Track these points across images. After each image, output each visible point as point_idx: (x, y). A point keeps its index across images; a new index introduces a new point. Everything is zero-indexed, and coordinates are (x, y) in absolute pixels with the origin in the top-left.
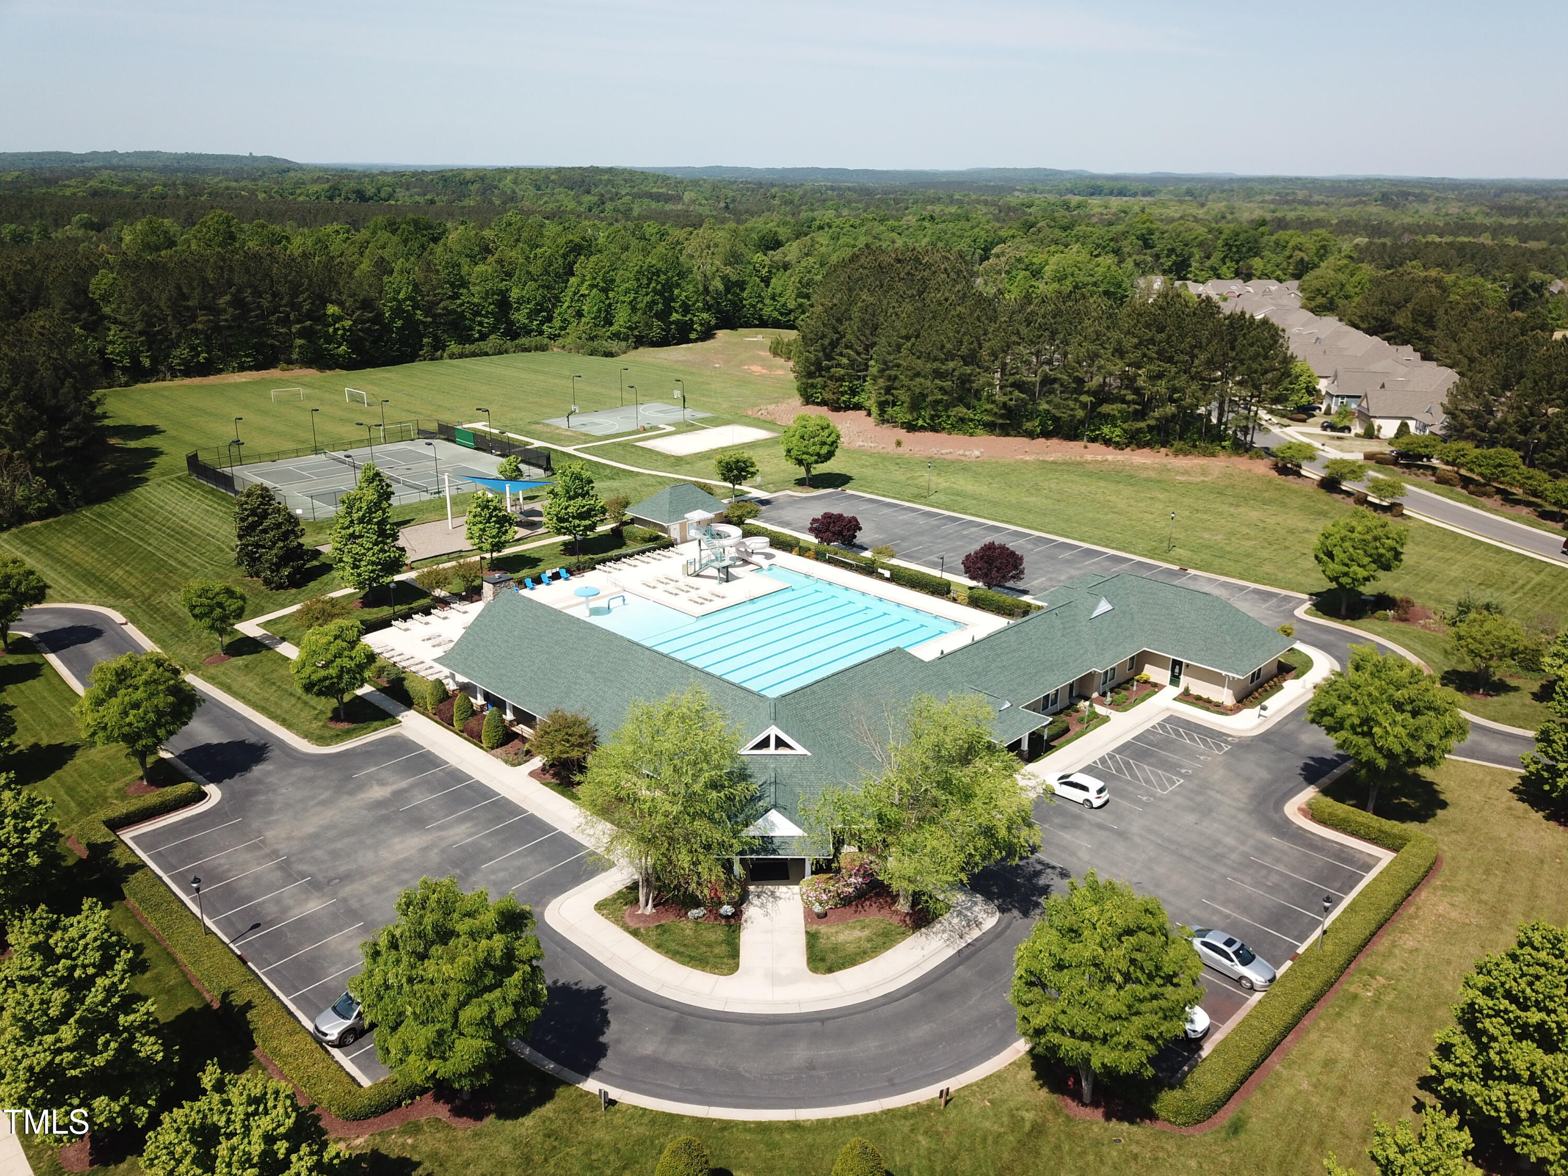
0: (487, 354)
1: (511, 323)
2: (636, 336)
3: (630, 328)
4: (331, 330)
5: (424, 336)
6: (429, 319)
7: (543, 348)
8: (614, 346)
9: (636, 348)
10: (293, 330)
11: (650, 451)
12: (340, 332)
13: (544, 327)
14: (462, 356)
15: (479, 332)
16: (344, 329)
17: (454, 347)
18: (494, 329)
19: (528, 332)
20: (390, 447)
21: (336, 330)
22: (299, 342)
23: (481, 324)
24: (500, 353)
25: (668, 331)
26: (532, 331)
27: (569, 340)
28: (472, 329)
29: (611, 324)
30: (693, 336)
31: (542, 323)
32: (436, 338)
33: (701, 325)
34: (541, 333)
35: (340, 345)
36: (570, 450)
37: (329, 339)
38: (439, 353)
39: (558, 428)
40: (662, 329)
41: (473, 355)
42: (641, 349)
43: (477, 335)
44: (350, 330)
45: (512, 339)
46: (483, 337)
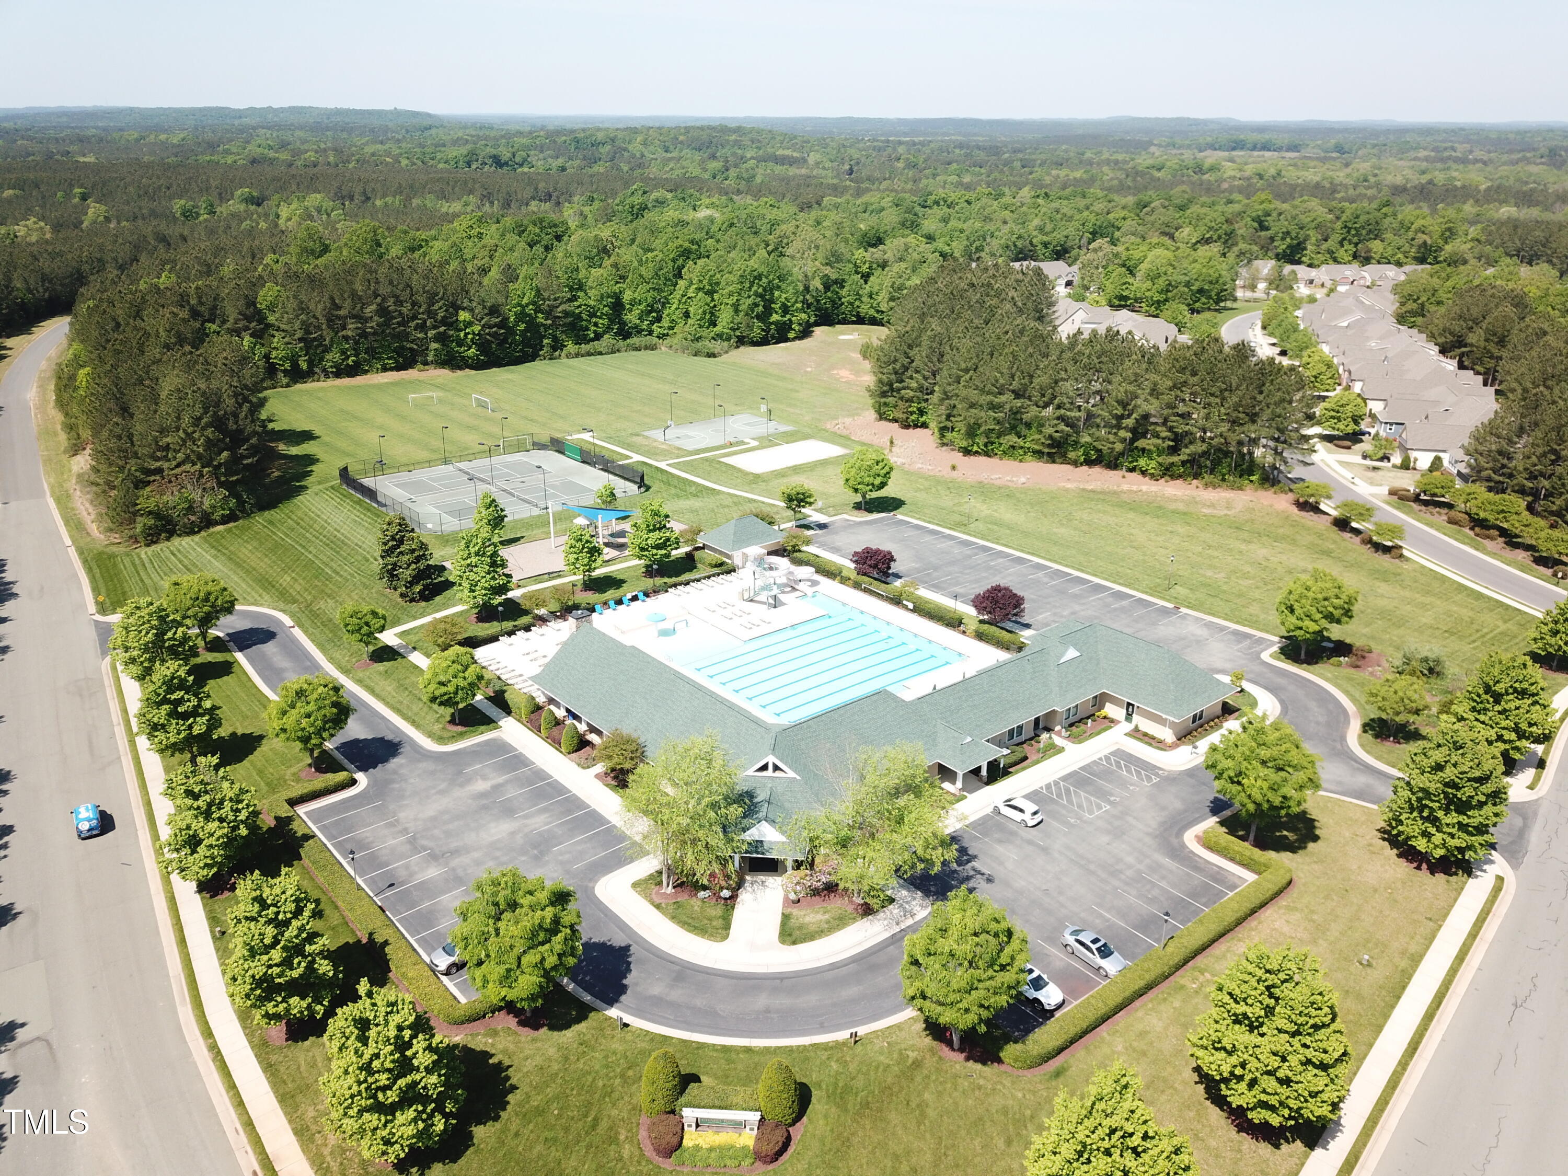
0: (600, 353)
1: (623, 324)
2: (738, 337)
3: (732, 329)
4: (462, 334)
5: (544, 337)
6: (549, 322)
7: (652, 348)
8: (717, 346)
9: (738, 347)
10: (429, 335)
11: (733, 467)
12: (470, 336)
13: (654, 327)
14: (577, 355)
15: (595, 332)
16: (474, 333)
17: (571, 347)
18: (608, 329)
19: (640, 332)
20: (509, 458)
21: (466, 334)
22: (434, 345)
23: (596, 325)
24: (613, 352)
25: (767, 331)
26: (643, 330)
27: (676, 341)
28: (587, 329)
29: (715, 325)
30: (791, 335)
31: (652, 323)
32: (555, 339)
33: (800, 324)
34: (651, 333)
35: (470, 348)
36: (663, 465)
37: (460, 343)
38: (557, 353)
39: (655, 441)
40: (763, 330)
41: (589, 354)
42: (742, 349)
43: (592, 335)
44: (479, 334)
45: (625, 339)
46: (598, 337)
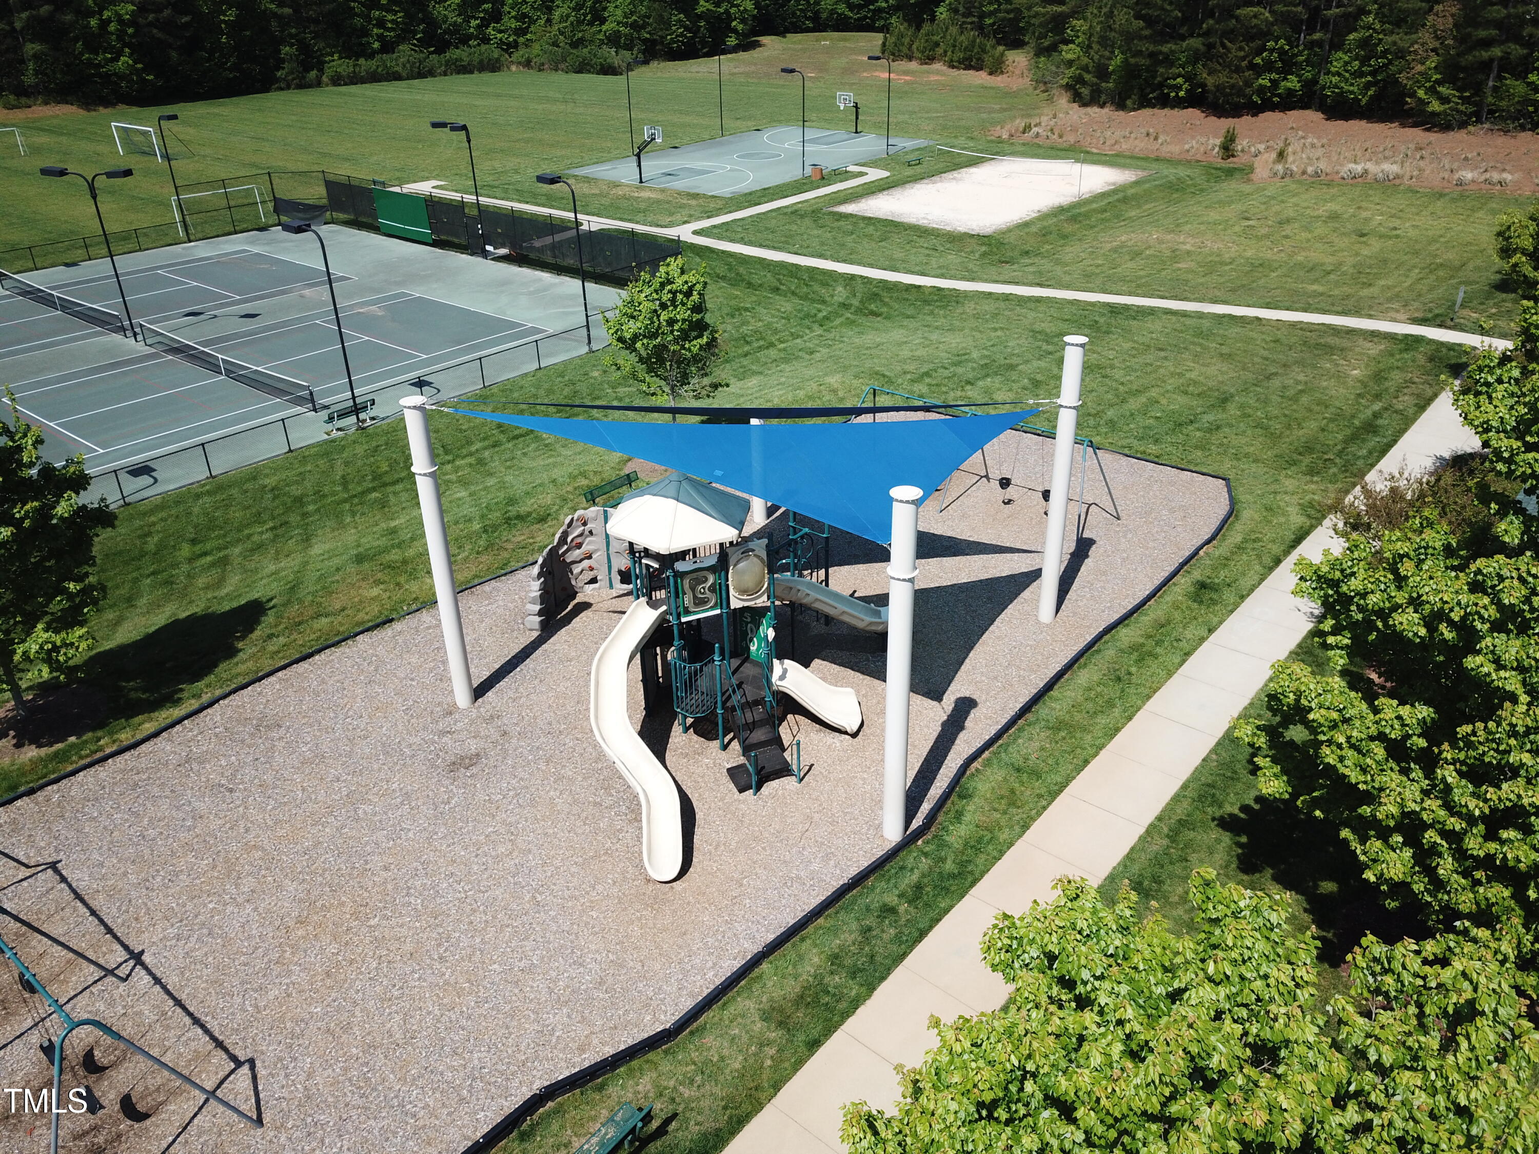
0: (397, 77)
1: (432, 23)
2: (645, 41)
3: (634, 26)
4: (93, 22)
5: (282, 41)
6: (287, 11)
7: (493, 66)
8: (610, 54)
9: (646, 62)
10: (18, 25)
12: (112, 27)
13: (490, 30)
14: (355, 79)
15: (380, 38)
16: (120, 21)
17: (337, 64)
18: (405, 34)
19: (464, 40)
21: (104, 24)
22: (31, 48)
23: (381, 24)
24: (421, 75)
25: (695, 30)
26: (470, 37)
27: (536, 48)
28: (365, 33)
29: (603, 21)
30: (732, 41)
31: (485, 24)
32: (304, 48)
33: (743, 21)
34: (486, 40)
35: (119, 54)
36: (685, 233)
37: (95, 42)
38: (313, 74)
39: (616, 185)
40: (687, 29)
41: (374, 78)
42: (654, 64)
43: (376, 45)
44: (133, 23)
45: (440, 51)
46: (388, 47)
